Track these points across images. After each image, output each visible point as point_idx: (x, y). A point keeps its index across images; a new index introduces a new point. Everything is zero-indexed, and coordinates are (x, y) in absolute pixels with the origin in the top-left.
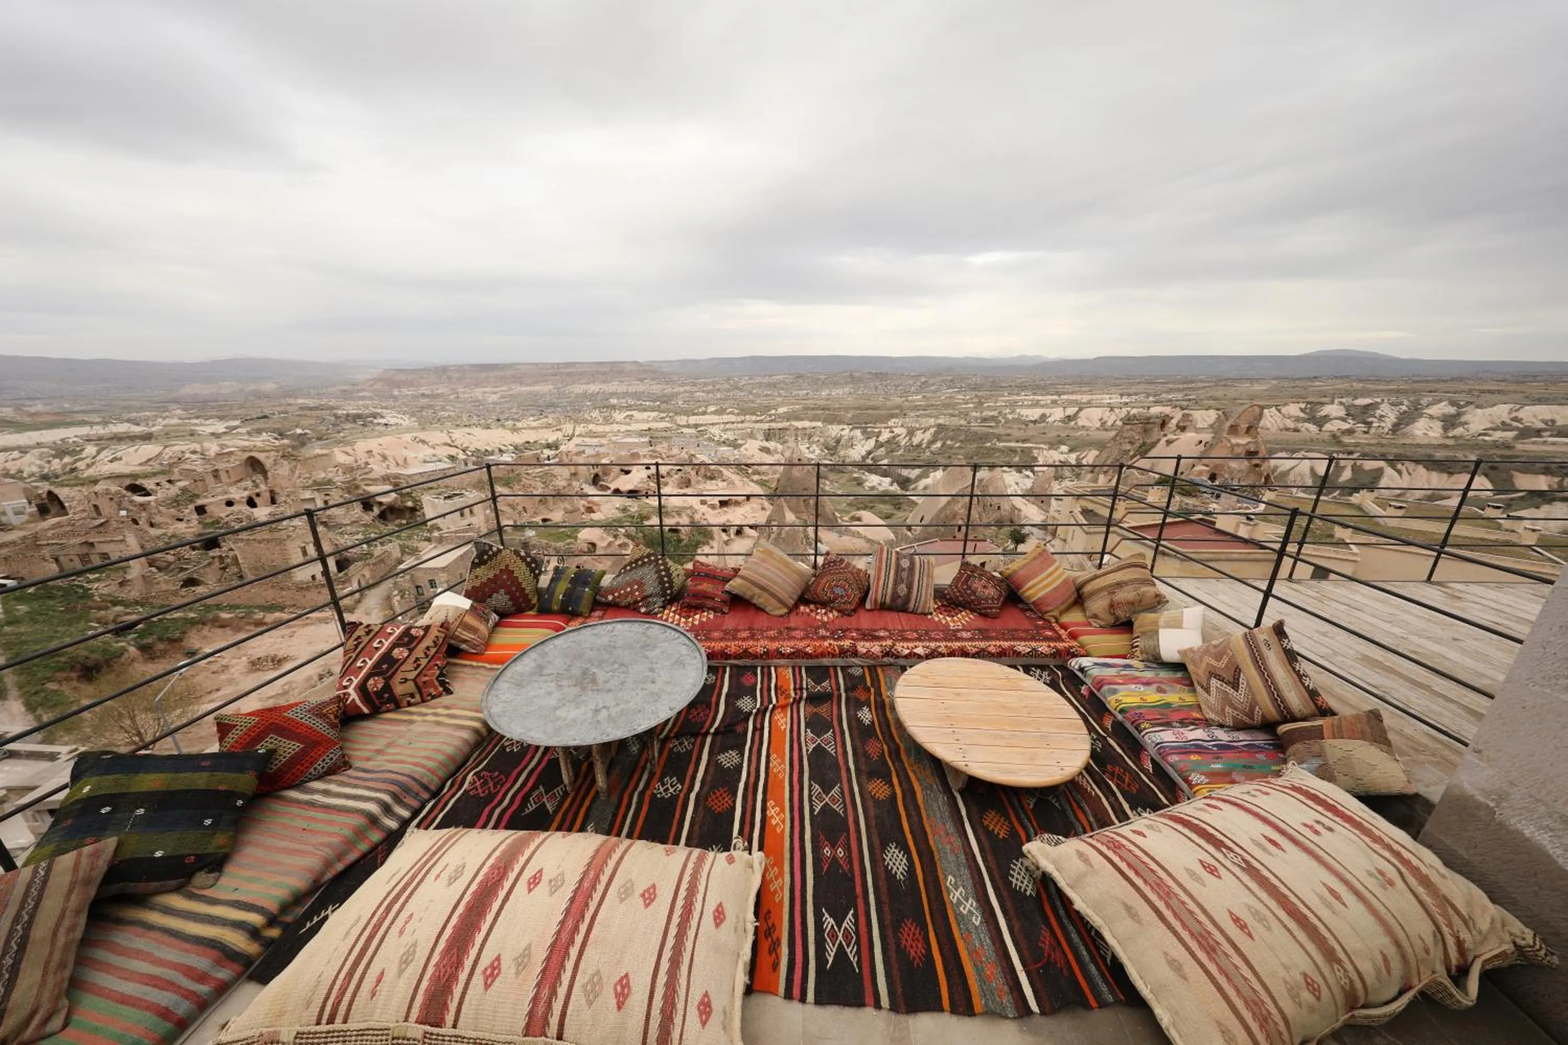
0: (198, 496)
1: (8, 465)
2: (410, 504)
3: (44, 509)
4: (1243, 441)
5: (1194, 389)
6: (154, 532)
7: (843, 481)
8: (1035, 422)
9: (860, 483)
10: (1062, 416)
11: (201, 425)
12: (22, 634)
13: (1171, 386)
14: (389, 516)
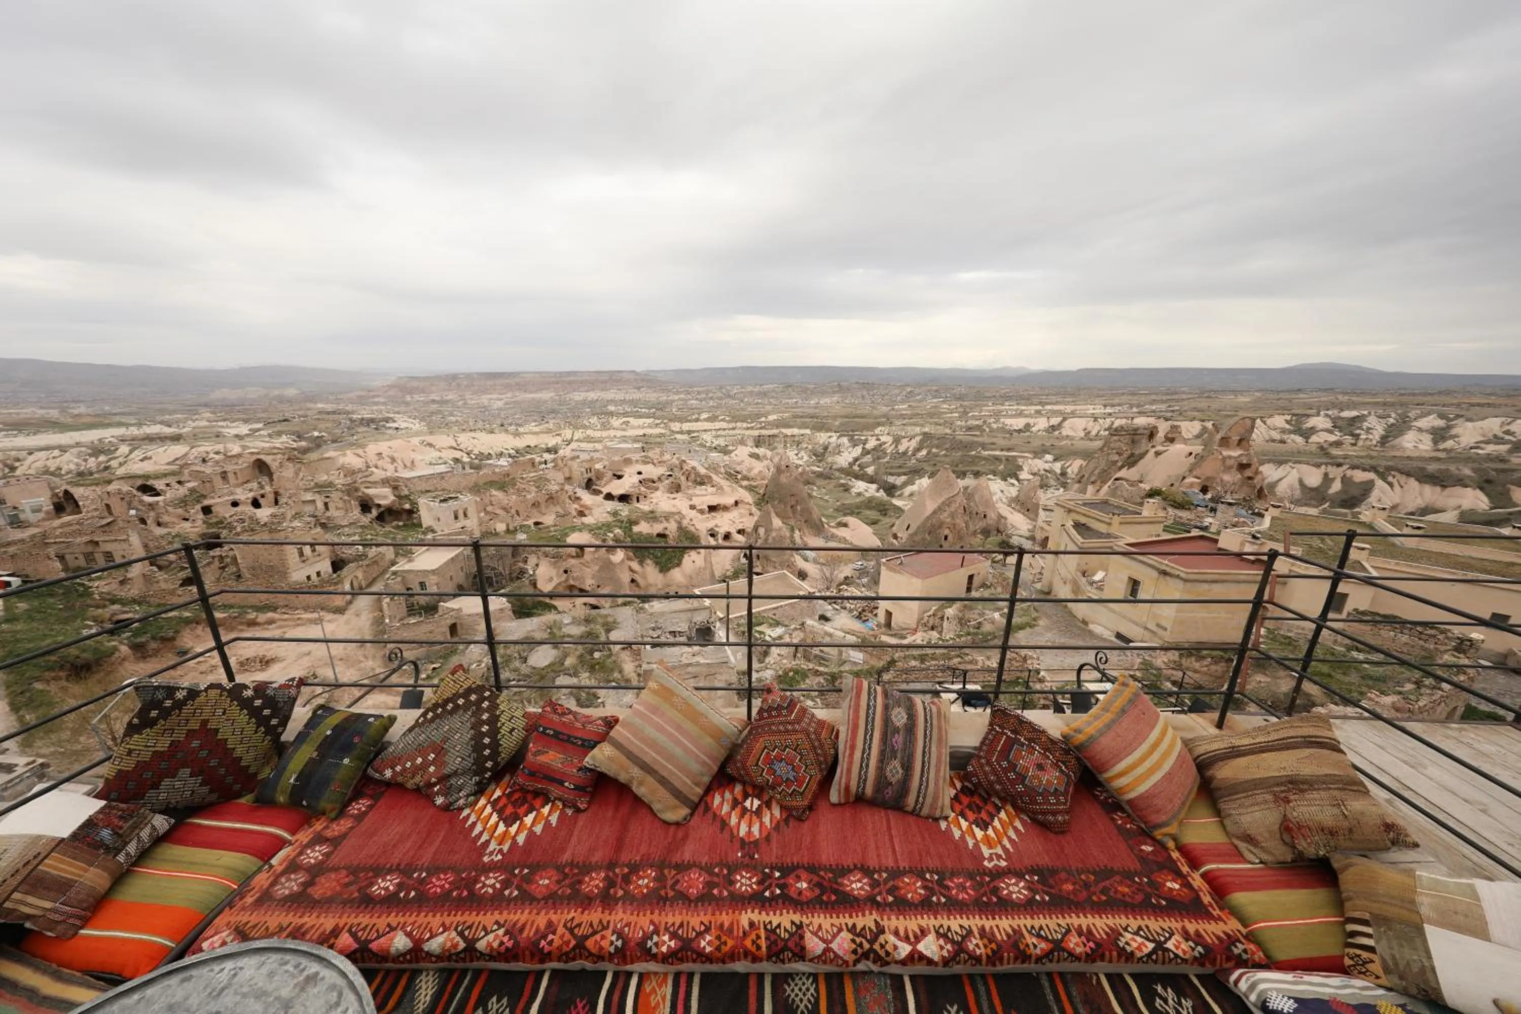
0: (204, 497)
1: (49, 463)
2: (407, 506)
3: (59, 509)
4: (1235, 453)
5: (1177, 401)
6: (159, 531)
7: (831, 486)
8: (1019, 431)
9: (847, 489)
10: (1047, 425)
11: (227, 427)
12: (17, 632)
13: (1153, 397)
14: (387, 518)
